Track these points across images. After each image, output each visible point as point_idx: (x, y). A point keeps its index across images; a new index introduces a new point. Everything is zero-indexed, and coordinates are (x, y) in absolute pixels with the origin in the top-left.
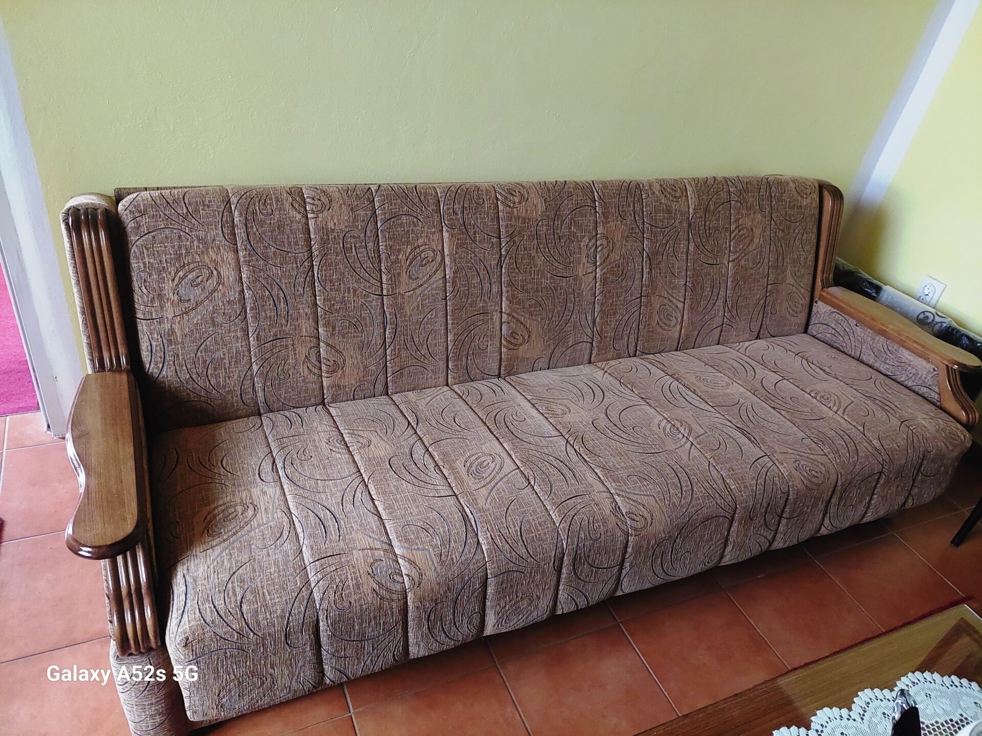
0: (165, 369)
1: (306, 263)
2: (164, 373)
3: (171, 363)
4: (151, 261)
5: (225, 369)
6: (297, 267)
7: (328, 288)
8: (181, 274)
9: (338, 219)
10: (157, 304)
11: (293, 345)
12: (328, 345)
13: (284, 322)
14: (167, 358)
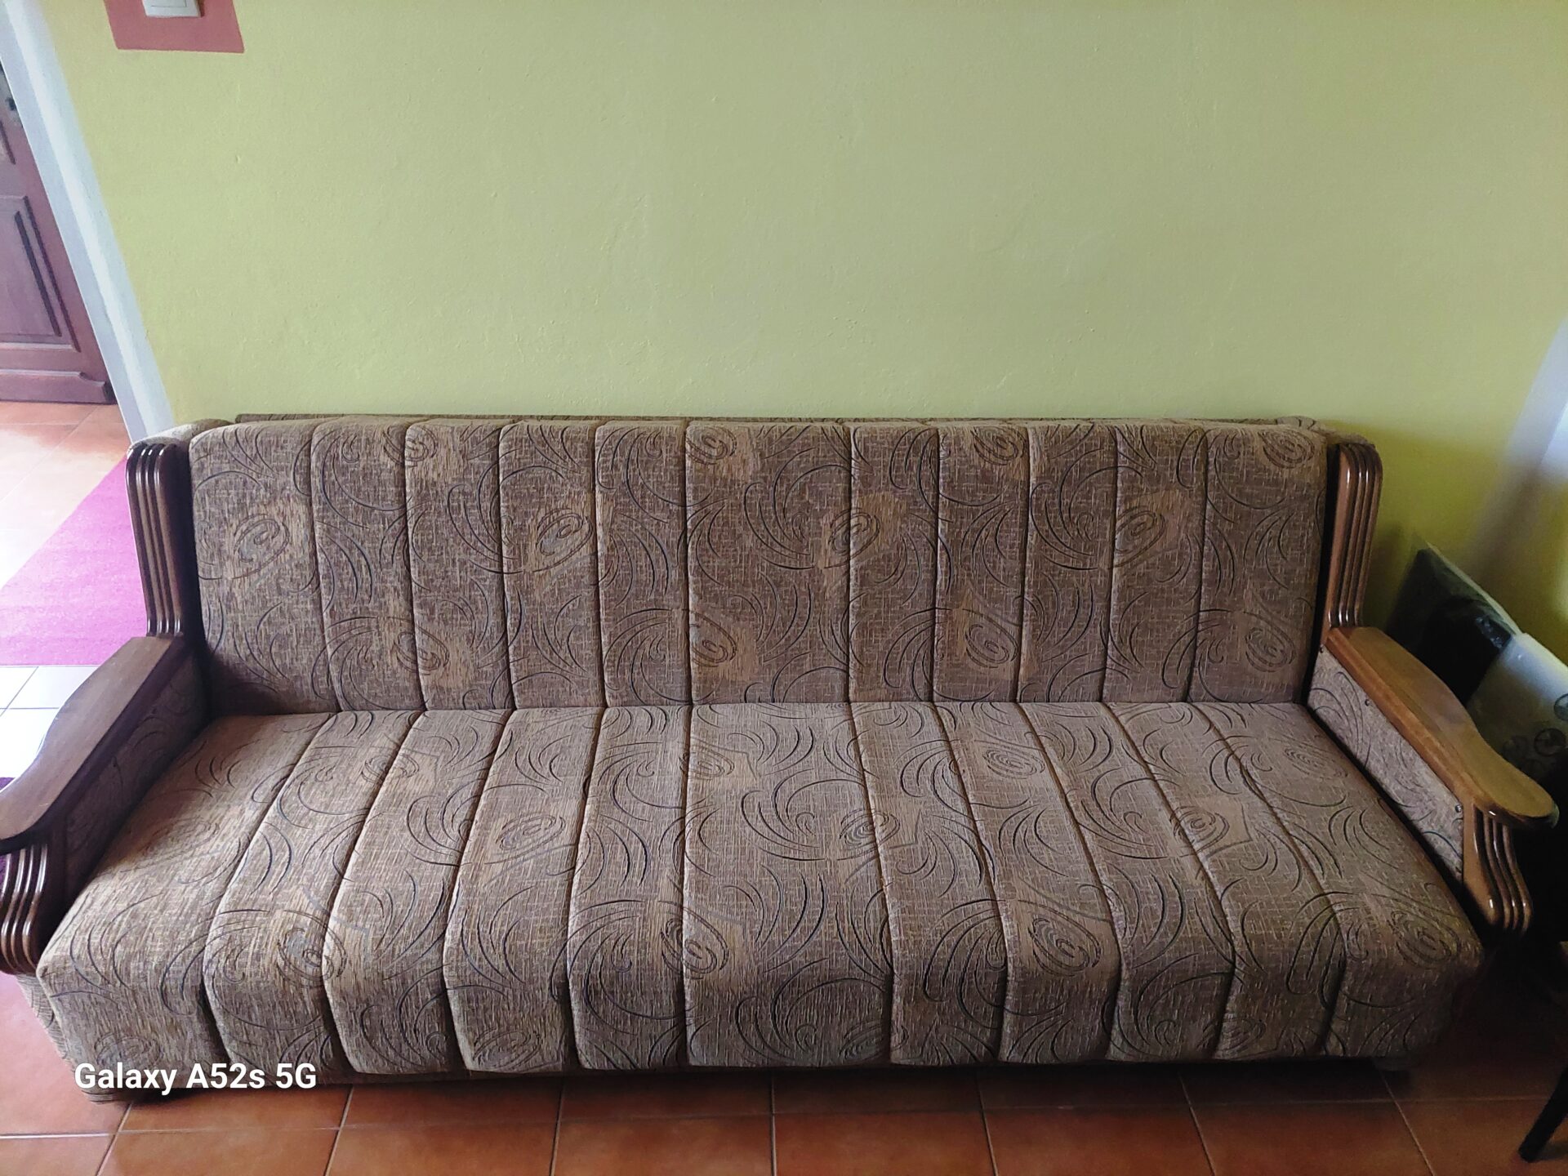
0: (223, 641)
1: (396, 524)
2: (222, 645)
3: (230, 634)
4: (213, 510)
5: (292, 649)
6: (384, 528)
7: (425, 558)
8: (244, 527)
9: (442, 469)
10: (216, 561)
11: (378, 627)
12: (424, 632)
13: (366, 597)
14: (226, 628)
